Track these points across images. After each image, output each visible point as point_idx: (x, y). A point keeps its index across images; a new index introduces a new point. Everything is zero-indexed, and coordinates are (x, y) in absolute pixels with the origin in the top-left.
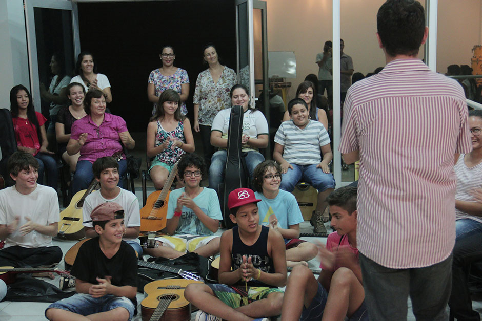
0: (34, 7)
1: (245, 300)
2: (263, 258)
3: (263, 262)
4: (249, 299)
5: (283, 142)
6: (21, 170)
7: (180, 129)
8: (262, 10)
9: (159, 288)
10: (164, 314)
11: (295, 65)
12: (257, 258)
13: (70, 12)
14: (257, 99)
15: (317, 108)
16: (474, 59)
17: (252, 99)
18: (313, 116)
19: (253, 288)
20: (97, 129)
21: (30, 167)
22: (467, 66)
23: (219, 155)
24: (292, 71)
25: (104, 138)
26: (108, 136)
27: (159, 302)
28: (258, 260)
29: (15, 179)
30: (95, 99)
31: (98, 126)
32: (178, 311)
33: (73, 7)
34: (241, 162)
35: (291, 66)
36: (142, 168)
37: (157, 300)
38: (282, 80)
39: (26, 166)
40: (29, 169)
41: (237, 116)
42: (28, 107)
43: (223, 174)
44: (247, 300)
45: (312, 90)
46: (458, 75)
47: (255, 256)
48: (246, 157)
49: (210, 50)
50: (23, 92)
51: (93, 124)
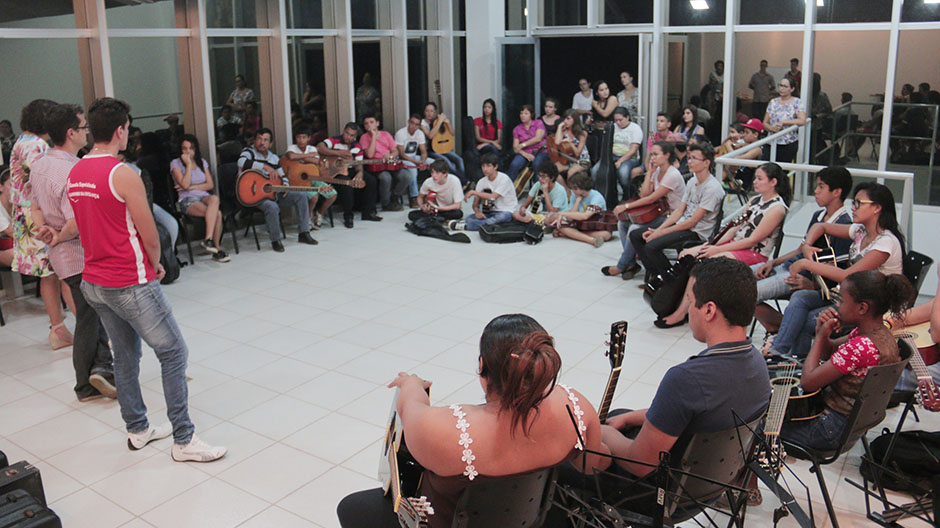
13: (534, 45)
33: (535, 42)
42: (491, 115)
50: (488, 104)
51: (524, 129)
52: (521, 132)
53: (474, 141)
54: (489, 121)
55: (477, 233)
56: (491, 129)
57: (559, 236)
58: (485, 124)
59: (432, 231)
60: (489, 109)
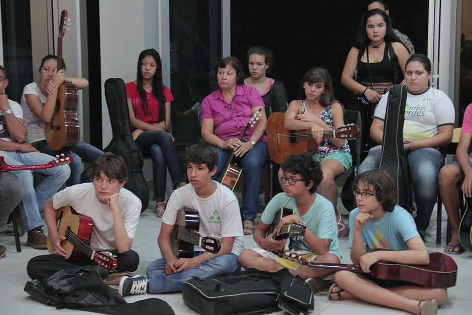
31: (230, 102)
50: (150, 60)
51: (223, 101)
52: (218, 107)
53: (127, 126)
54: (148, 89)
55: (180, 296)
56: (153, 103)
57: (341, 298)
58: (142, 93)
59: (89, 298)
60: (149, 67)
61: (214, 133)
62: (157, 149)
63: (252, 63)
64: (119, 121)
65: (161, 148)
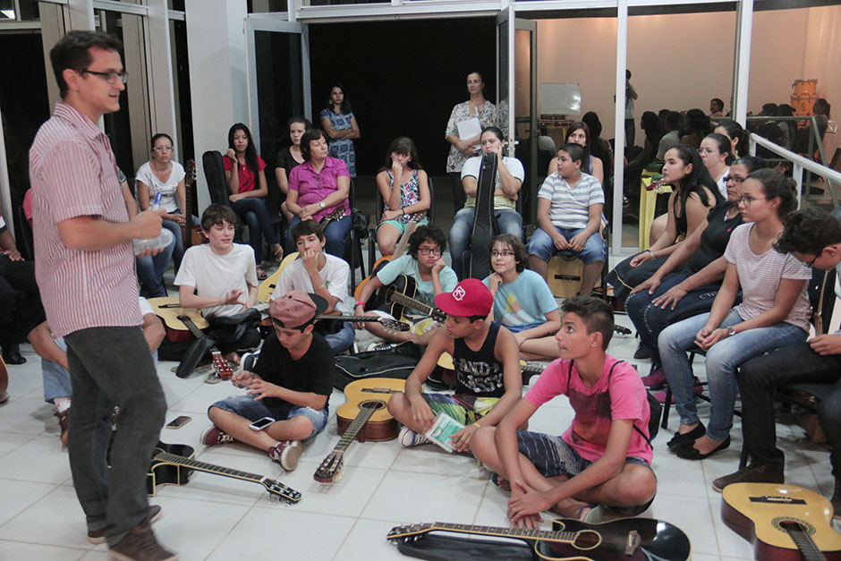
0: (256, 31)
1: (471, 415)
2: (490, 365)
3: (492, 371)
4: (475, 414)
5: (550, 195)
6: (213, 225)
7: (414, 181)
8: (531, 32)
9: (364, 390)
10: (363, 428)
11: (579, 99)
12: (484, 367)
13: (299, 35)
14: (517, 143)
15: (591, 157)
16: (794, 97)
17: (511, 143)
18: (586, 168)
19: (481, 398)
20: (316, 177)
21: (224, 222)
22: (787, 105)
23: (464, 214)
24: (576, 107)
25: (325, 188)
26: (329, 186)
27: (359, 410)
28: (485, 369)
29: (207, 236)
30: (315, 142)
31: (318, 173)
32: (382, 425)
33: (303, 30)
34: (493, 225)
35: (575, 101)
36: (370, 227)
37: (357, 408)
38: (563, 117)
39: (218, 220)
40: (222, 223)
41: (489, 166)
42: (246, 150)
43: (468, 240)
44: (473, 415)
45: (583, 133)
46: (775, 115)
47: (482, 363)
48: (499, 219)
49: (473, 77)
50: (241, 133)
51: (312, 171)
60: (241, 140)
61: (297, 203)
62: (252, 215)
63: (293, 131)
64: (218, 191)
65: (257, 215)
